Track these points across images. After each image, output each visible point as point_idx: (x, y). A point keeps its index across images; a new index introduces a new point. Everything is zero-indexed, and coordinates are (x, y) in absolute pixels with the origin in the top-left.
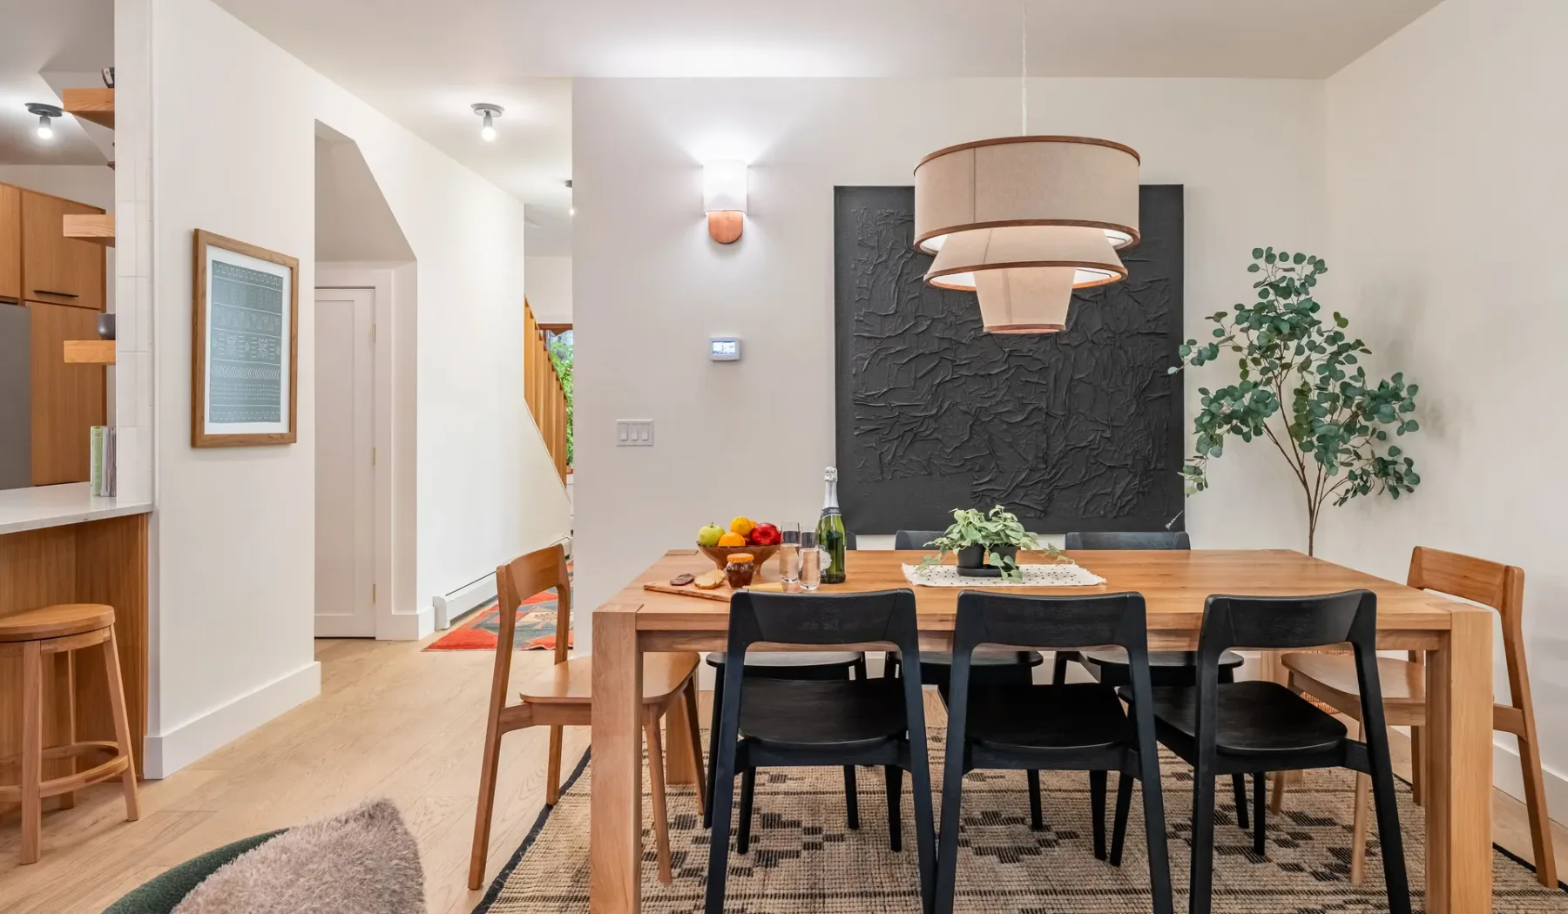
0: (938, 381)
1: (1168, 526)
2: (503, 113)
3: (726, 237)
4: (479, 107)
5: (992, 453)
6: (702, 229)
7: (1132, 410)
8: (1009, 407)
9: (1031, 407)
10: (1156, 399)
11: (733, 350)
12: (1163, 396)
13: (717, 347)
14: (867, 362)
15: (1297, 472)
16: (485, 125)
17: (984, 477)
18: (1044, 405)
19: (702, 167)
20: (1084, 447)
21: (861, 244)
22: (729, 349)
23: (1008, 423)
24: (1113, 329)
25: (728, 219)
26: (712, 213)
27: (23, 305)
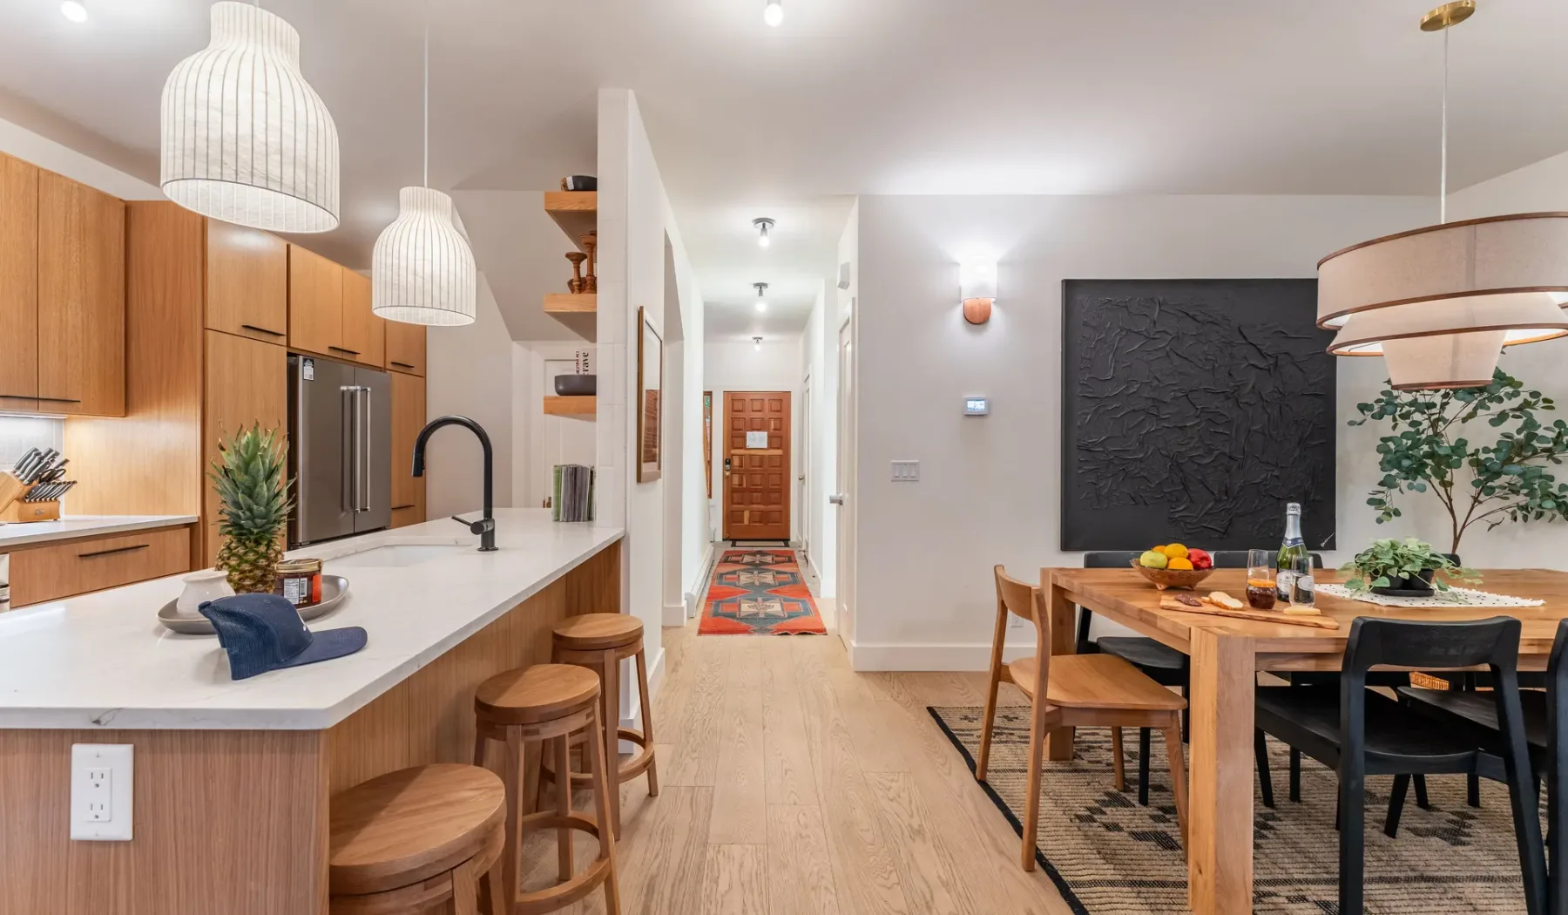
0: (1145, 431)
1: (1323, 545)
2: (775, 224)
3: (977, 320)
4: (758, 221)
5: (1186, 488)
6: (957, 315)
7: (1296, 454)
8: (1200, 452)
9: (1216, 452)
10: (1315, 446)
11: (983, 407)
12: (1322, 443)
13: (971, 404)
14: (1089, 417)
15: (1446, 504)
16: (761, 234)
17: (1178, 507)
18: (1227, 451)
19: (958, 264)
20: (1259, 483)
21: (1085, 324)
22: (979, 406)
23: (1199, 464)
24: (1281, 390)
25: (980, 304)
26: (967, 297)
27: (385, 372)
